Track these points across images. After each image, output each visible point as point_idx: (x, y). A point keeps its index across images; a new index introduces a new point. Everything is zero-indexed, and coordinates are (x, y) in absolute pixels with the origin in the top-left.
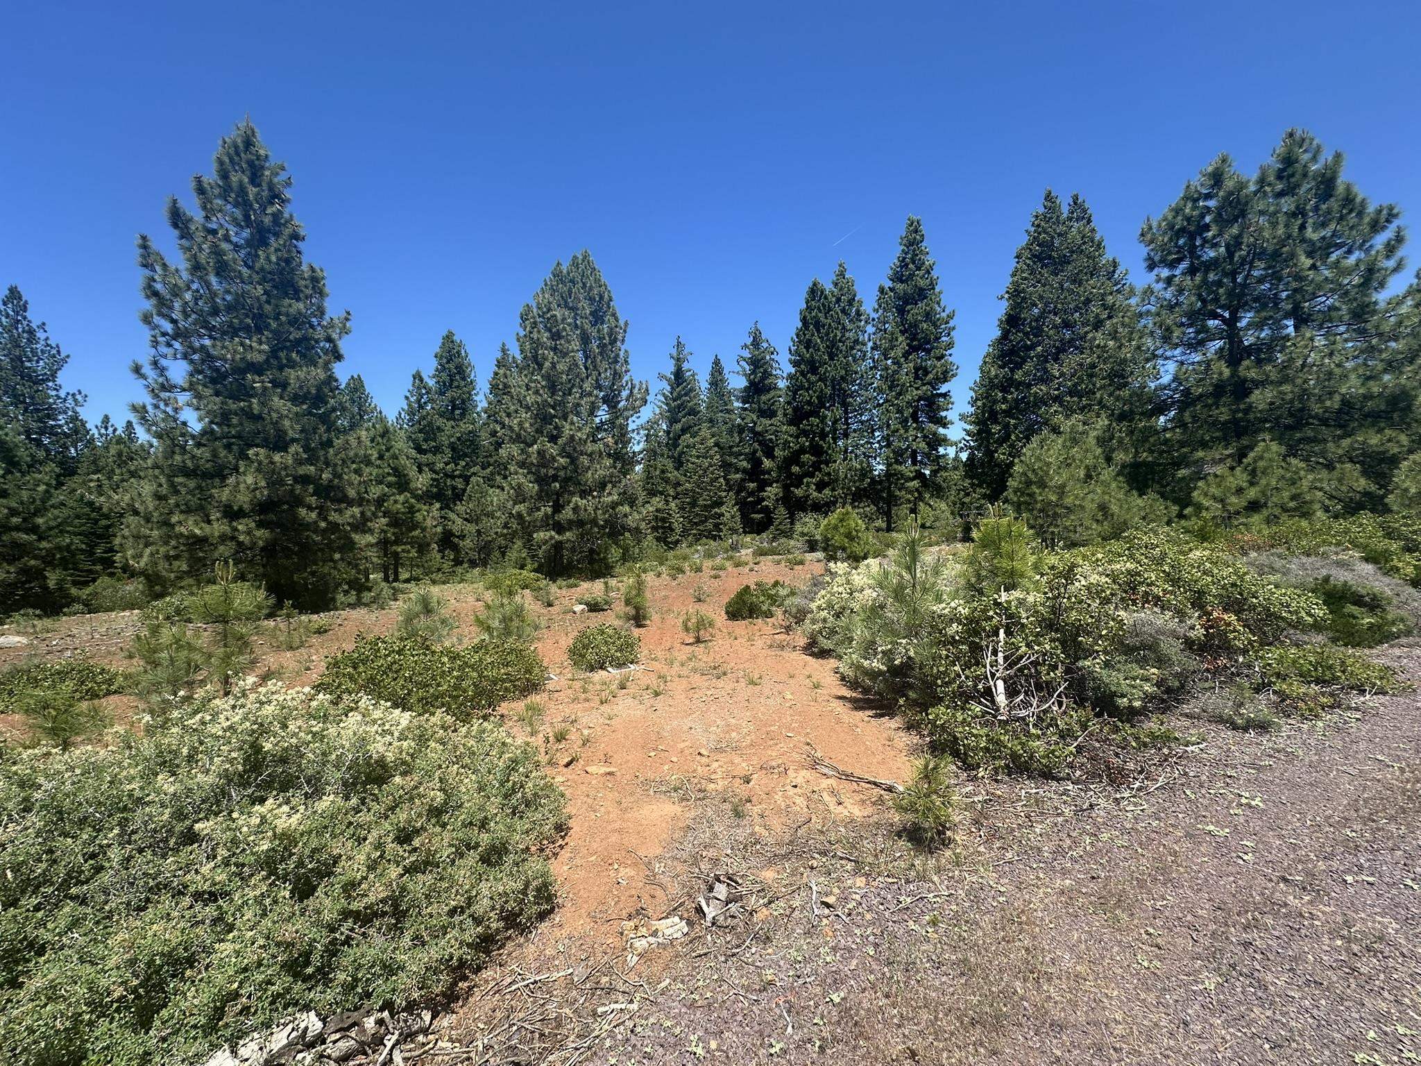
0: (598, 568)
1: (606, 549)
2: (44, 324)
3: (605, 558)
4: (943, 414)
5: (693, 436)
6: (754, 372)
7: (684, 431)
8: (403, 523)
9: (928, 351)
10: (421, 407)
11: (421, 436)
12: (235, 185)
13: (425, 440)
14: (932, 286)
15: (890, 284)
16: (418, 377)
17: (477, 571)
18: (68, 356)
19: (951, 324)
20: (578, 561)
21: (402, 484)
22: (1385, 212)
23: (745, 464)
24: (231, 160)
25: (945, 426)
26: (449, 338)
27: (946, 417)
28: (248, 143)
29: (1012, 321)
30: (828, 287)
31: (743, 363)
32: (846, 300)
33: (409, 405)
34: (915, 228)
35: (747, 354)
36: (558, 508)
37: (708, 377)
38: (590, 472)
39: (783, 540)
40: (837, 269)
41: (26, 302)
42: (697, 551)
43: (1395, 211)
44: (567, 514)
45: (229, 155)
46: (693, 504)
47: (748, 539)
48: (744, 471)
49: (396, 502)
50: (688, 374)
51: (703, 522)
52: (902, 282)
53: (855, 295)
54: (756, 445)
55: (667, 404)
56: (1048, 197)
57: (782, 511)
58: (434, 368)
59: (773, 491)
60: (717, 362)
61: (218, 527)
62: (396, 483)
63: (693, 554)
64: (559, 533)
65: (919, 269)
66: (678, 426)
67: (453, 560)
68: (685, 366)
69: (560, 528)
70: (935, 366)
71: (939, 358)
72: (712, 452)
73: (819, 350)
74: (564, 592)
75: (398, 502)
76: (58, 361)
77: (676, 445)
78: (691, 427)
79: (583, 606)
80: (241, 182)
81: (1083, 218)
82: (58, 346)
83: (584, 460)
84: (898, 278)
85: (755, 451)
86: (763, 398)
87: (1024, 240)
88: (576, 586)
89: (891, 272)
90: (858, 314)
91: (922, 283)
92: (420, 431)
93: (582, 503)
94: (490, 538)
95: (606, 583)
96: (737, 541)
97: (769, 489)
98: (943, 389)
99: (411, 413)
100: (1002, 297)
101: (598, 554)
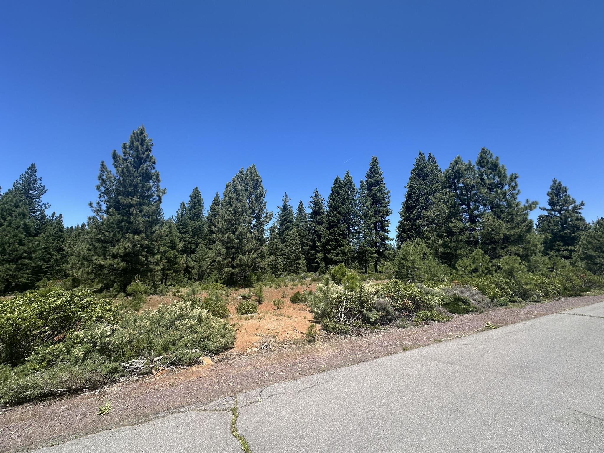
0: (247, 283)
1: (251, 276)
2: (41, 178)
3: (250, 280)
4: (386, 228)
5: (290, 231)
6: (315, 207)
7: (286, 229)
8: (172, 262)
9: (381, 204)
10: (182, 216)
11: (181, 227)
12: (135, 146)
13: (182, 229)
14: (382, 180)
15: (366, 179)
16: (183, 204)
17: (197, 282)
18: (47, 190)
19: (389, 195)
20: (239, 281)
21: (173, 247)
22: (514, 175)
23: (310, 243)
24: (135, 138)
25: (387, 232)
26: (196, 190)
27: (387, 229)
28: (142, 133)
29: (409, 196)
30: (342, 179)
31: (311, 204)
32: (349, 184)
33: (178, 215)
34: (375, 160)
35: (312, 200)
36: (233, 259)
37: (297, 208)
38: (247, 246)
39: (323, 275)
40: (346, 173)
41: (37, 170)
42: (288, 278)
43: (517, 176)
44: (237, 261)
45: (135, 136)
46: (288, 258)
47: (310, 274)
48: (310, 246)
49: (170, 253)
50: (289, 207)
51: (291, 266)
52: (370, 178)
53: (352, 183)
54: (315, 235)
55: (280, 218)
56: (420, 154)
57: (323, 264)
58: (189, 201)
59: (320, 255)
60: (301, 203)
61: (109, 261)
62: (171, 246)
63: (286, 279)
64: (233, 269)
65: (377, 174)
66: (284, 227)
67: (188, 278)
68: (288, 204)
69: (233, 267)
70: (383, 210)
71: (385, 207)
72: (297, 238)
73: (338, 202)
74: (233, 292)
75: (171, 253)
76: (43, 191)
77: (282, 234)
78: (289, 227)
79: (240, 297)
80: (137, 144)
81: (433, 161)
82: (44, 186)
83: (245, 241)
84: (369, 176)
85: (315, 238)
86: (318, 217)
87: (413, 167)
88: (238, 290)
89: (366, 175)
90: (354, 189)
91: (378, 179)
92: (181, 225)
93: (243, 257)
94: (204, 269)
95: (250, 289)
96: (305, 275)
97: (318, 254)
98: (387, 218)
99: (178, 217)
100: (406, 187)
101: (248, 278)
